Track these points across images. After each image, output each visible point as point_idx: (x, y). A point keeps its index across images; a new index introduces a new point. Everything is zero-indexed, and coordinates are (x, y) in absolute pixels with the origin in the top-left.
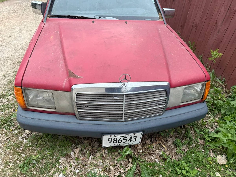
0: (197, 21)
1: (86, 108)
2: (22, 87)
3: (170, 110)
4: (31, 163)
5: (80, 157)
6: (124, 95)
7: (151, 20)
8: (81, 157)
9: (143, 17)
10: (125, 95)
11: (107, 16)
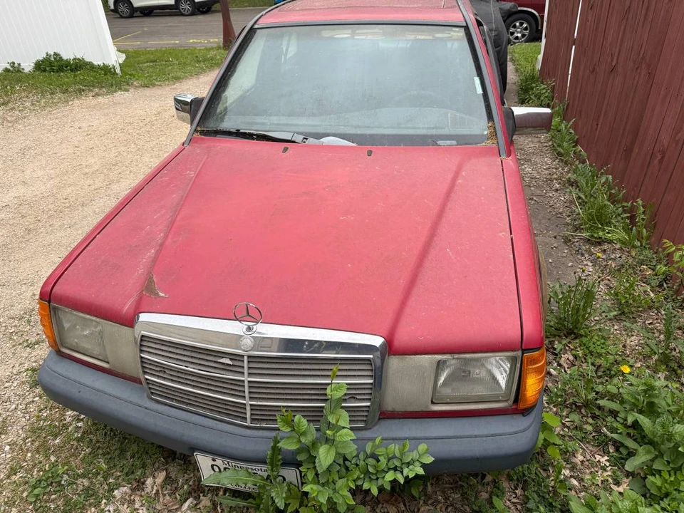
0: (665, 138)
1: (161, 374)
2: (49, 302)
3: (400, 418)
4: (56, 482)
5: (161, 495)
6: (246, 357)
7: (454, 142)
8: (164, 495)
9: (431, 136)
10: (249, 357)
11: (328, 135)
